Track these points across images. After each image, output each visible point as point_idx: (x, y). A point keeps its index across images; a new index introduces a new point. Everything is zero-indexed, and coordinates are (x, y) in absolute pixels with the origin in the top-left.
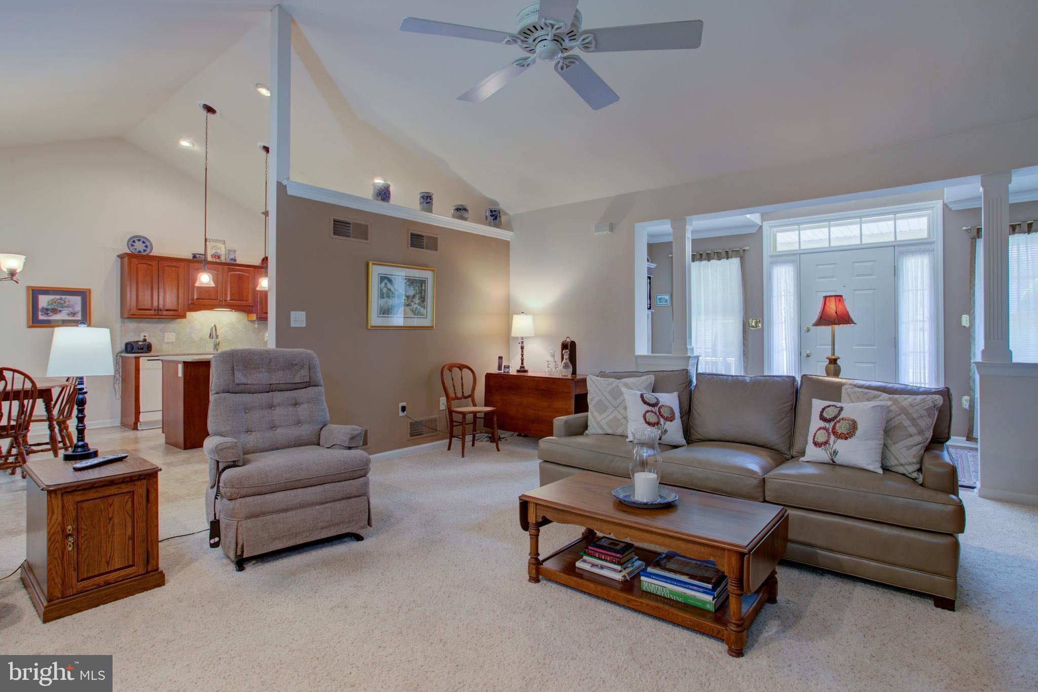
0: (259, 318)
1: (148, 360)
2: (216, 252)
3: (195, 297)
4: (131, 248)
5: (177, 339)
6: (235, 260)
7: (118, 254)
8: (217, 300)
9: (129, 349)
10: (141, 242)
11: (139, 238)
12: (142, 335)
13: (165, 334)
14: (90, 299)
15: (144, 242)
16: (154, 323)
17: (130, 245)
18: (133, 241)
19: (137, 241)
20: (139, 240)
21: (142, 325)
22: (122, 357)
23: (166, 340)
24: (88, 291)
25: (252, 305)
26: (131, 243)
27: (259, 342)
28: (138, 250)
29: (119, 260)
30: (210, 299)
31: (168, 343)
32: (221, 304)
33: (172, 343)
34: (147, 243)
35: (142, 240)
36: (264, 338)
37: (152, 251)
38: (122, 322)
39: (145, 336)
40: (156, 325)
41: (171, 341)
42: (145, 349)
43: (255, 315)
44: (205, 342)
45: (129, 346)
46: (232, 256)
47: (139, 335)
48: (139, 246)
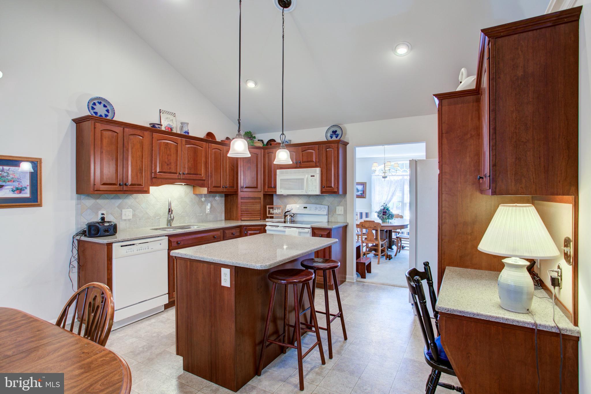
0: (210, 191)
1: (122, 246)
2: (169, 124)
3: (158, 170)
4: (92, 111)
5: (134, 215)
6: (188, 133)
7: (73, 119)
8: (177, 174)
9: (93, 232)
10: (102, 105)
11: (100, 101)
12: (100, 212)
13: (123, 210)
14: (41, 170)
15: (105, 106)
16: (112, 198)
17: (90, 108)
18: (93, 103)
19: (97, 104)
20: (100, 103)
21: (100, 201)
22: (79, 241)
23: (124, 218)
24: (39, 160)
25: (204, 179)
26: (91, 105)
27: (202, 214)
28: (99, 114)
29: (75, 125)
30: (170, 173)
31: (125, 220)
32: (180, 178)
33: (129, 220)
34: (109, 107)
35: (103, 103)
36: (206, 211)
37: (114, 116)
38: (78, 199)
39: (102, 214)
40: (113, 201)
41: (129, 218)
42: (112, 231)
43: (206, 189)
44: (159, 218)
45: (93, 228)
46: (185, 129)
47: (97, 213)
48: (101, 110)
